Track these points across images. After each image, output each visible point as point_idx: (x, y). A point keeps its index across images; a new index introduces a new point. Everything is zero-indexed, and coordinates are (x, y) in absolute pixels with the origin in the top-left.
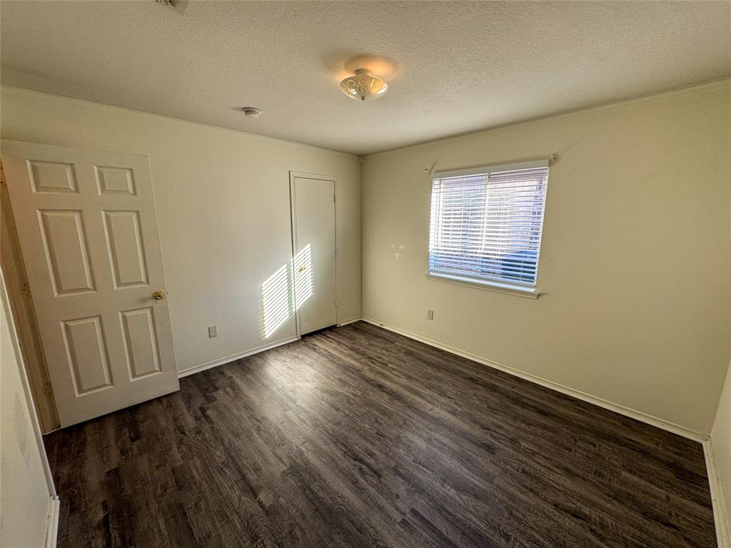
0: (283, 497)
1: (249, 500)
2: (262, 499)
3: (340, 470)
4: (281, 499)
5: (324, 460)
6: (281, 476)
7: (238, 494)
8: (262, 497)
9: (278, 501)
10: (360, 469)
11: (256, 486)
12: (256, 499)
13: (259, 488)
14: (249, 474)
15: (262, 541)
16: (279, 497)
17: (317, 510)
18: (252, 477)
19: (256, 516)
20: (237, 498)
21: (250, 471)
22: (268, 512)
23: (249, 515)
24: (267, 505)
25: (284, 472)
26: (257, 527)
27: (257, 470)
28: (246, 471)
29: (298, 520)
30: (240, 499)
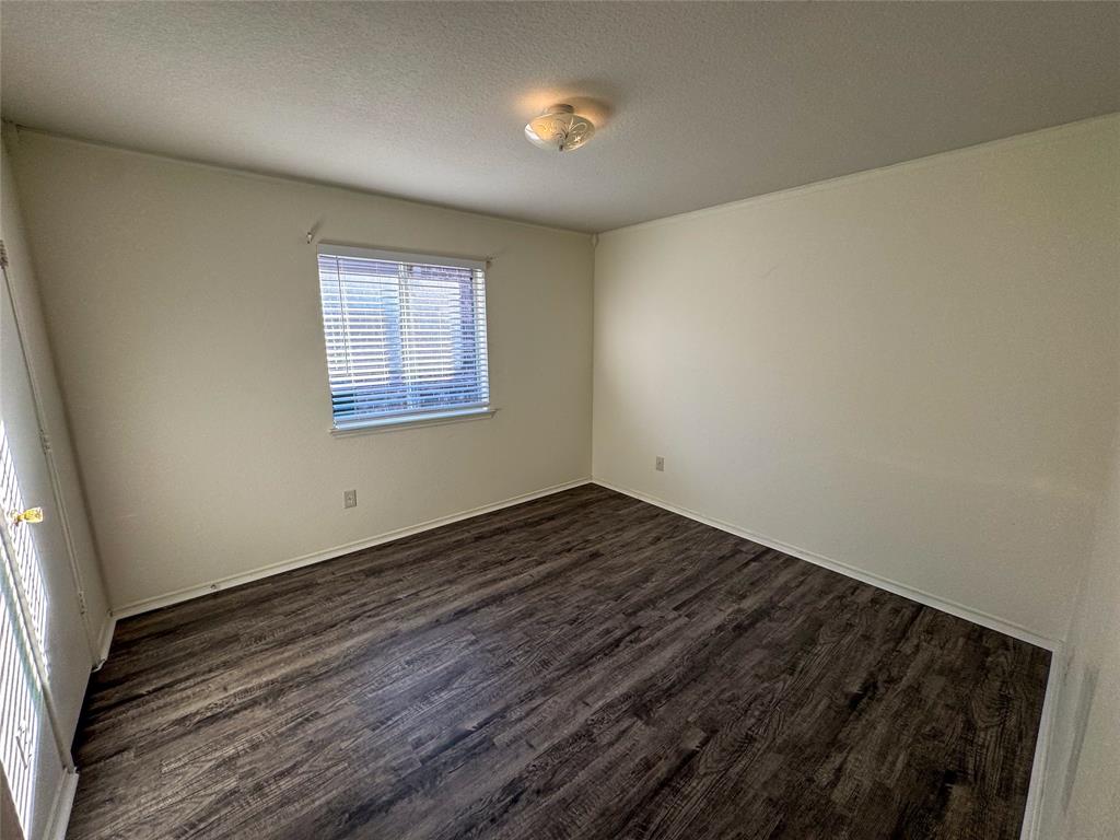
0: (688, 717)
1: (702, 761)
2: (697, 743)
3: (635, 660)
4: (689, 719)
5: (620, 677)
6: (654, 725)
7: (697, 781)
8: (693, 745)
9: (695, 722)
10: (631, 642)
11: (678, 757)
12: (698, 752)
13: (679, 752)
14: (659, 775)
15: (750, 729)
16: (688, 722)
17: (695, 680)
18: (662, 769)
19: (723, 745)
20: (705, 779)
21: (653, 775)
22: (712, 733)
23: (724, 754)
24: (703, 734)
25: (647, 724)
26: (735, 740)
27: (648, 765)
28: (652, 783)
29: (712, 697)
30: (705, 774)
